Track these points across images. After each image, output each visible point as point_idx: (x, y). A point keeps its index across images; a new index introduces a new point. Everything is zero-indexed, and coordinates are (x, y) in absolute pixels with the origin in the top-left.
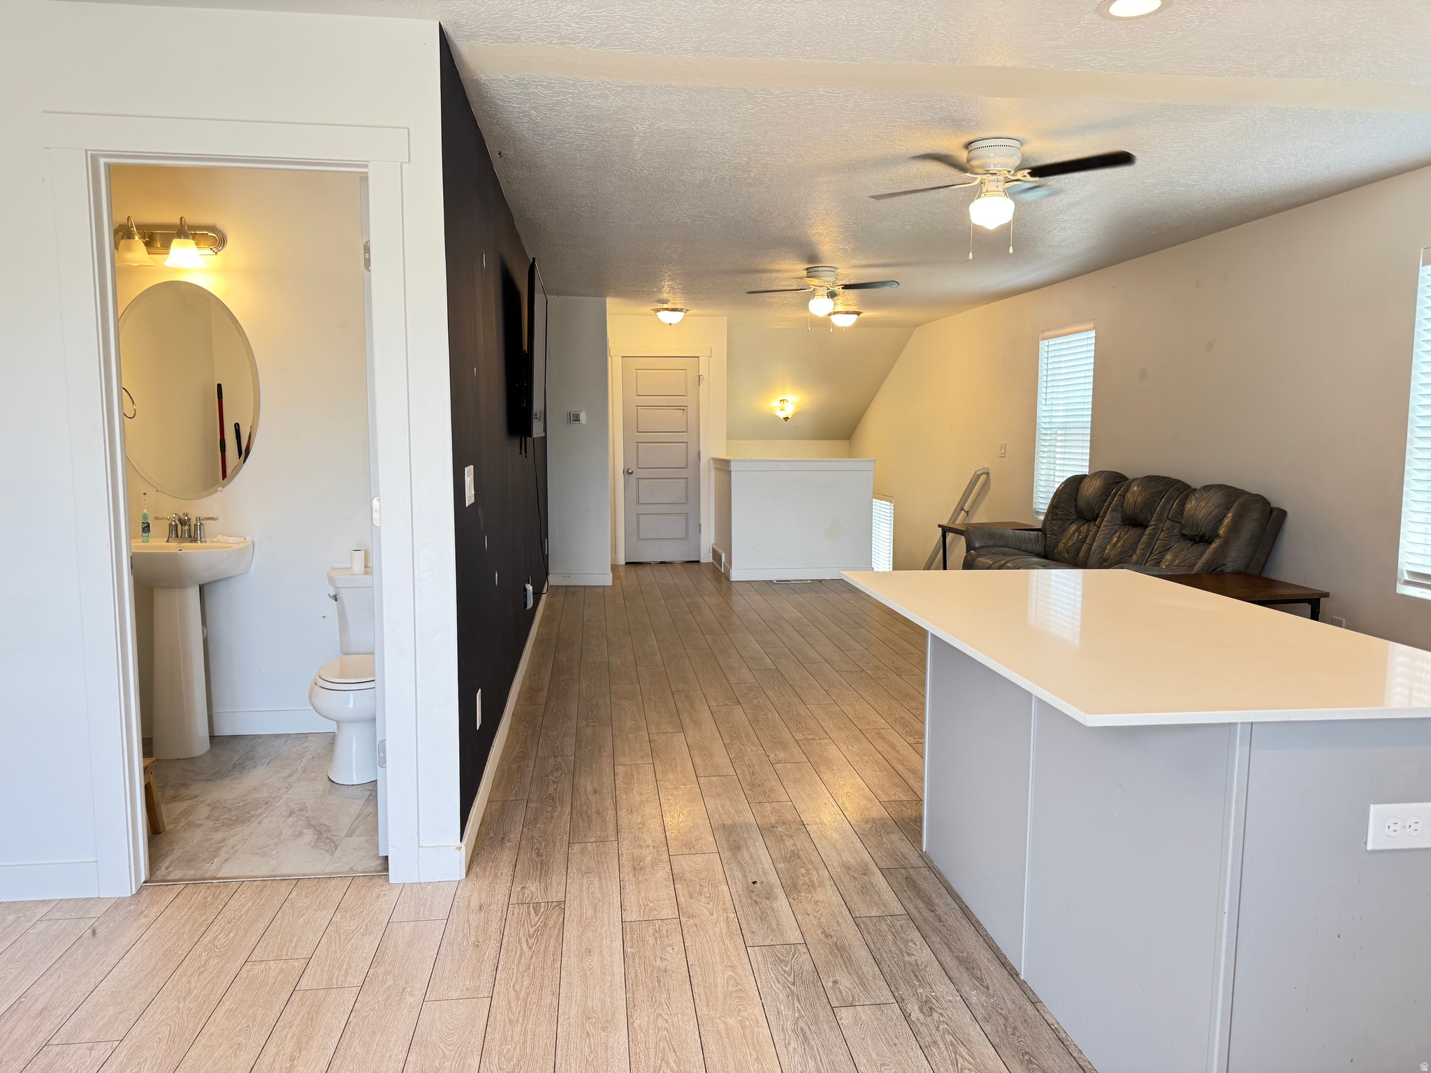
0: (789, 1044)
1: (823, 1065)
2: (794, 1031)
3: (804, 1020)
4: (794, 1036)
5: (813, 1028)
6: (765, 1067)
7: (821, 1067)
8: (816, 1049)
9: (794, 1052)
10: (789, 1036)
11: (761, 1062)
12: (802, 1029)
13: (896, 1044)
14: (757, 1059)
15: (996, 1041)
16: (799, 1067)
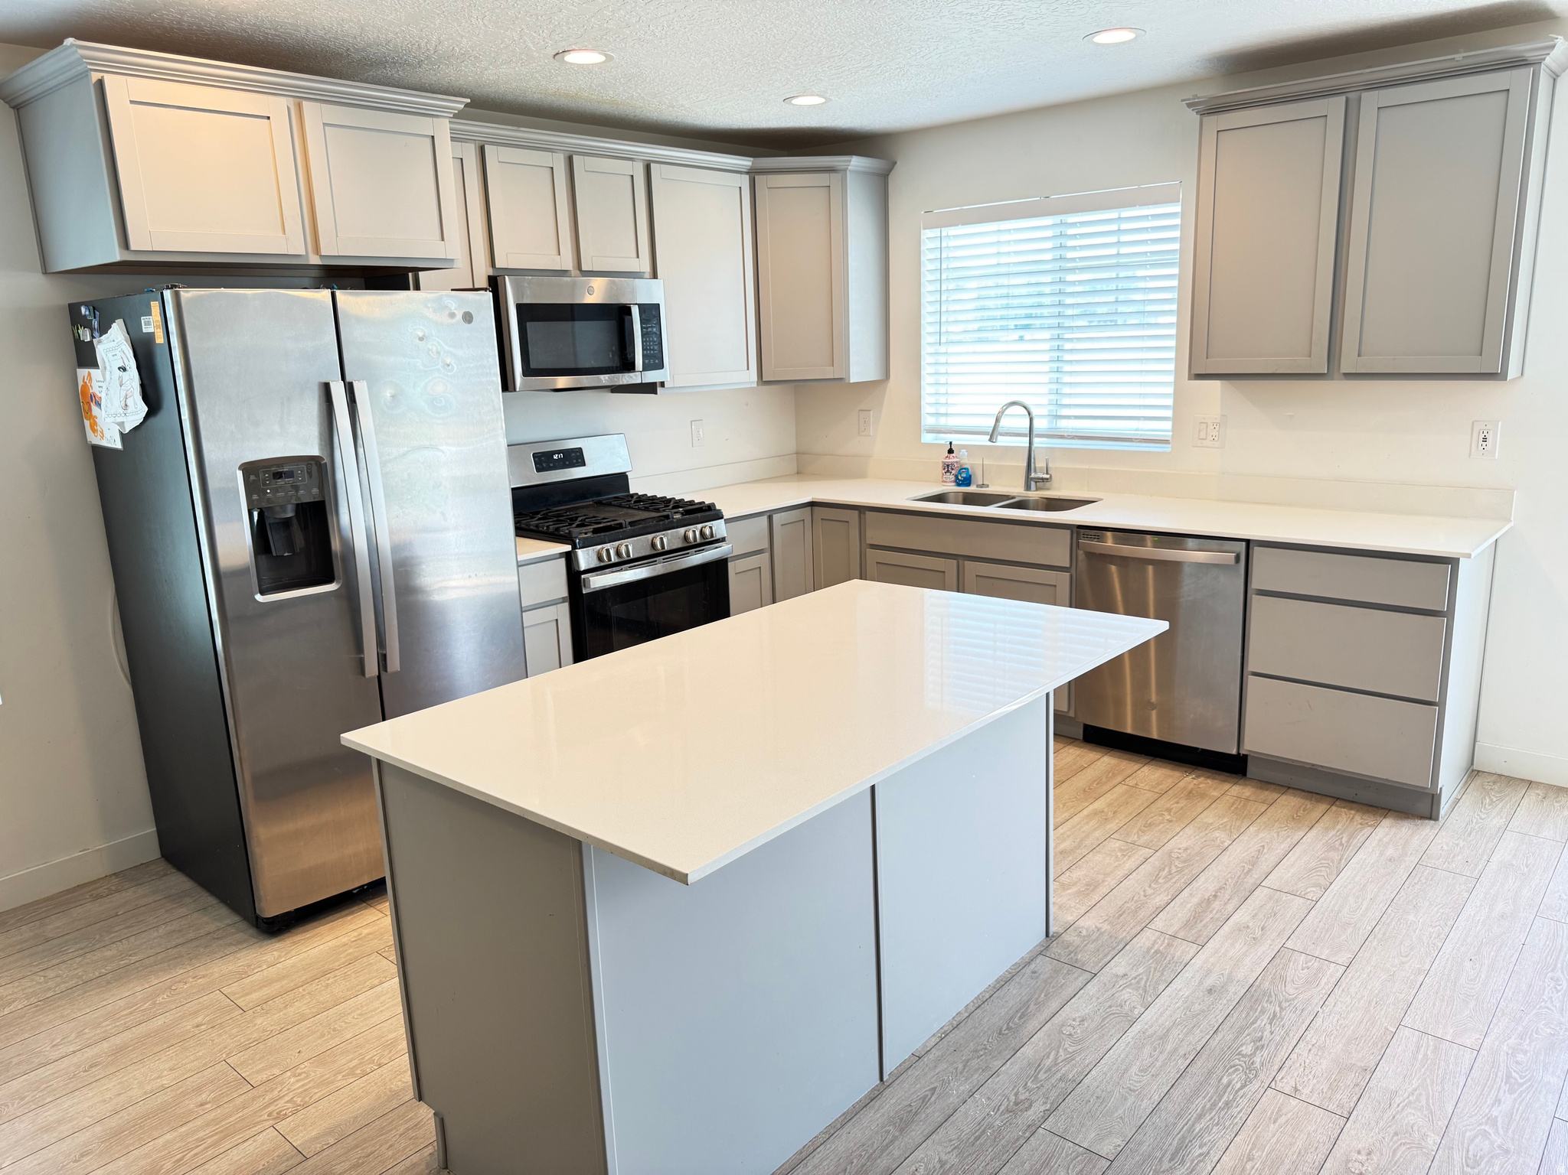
0: (1201, 1155)
1: (1190, 1119)
2: (1183, 1162)
3: (1158, 1167)
4: (1188, 1159)
5: (1158, 1154)
6: (1249, 1148)
7: (1192, 1119)
8: (1179, 1136)
9: (1205, 1144)
10: (1193, 1161)
11: (1249, 1155)
12: (1170, 1161)
13: (1097, 1097)
14: (1249, 1159)
15: (1007, 1054)
16: (1214, 1130)
